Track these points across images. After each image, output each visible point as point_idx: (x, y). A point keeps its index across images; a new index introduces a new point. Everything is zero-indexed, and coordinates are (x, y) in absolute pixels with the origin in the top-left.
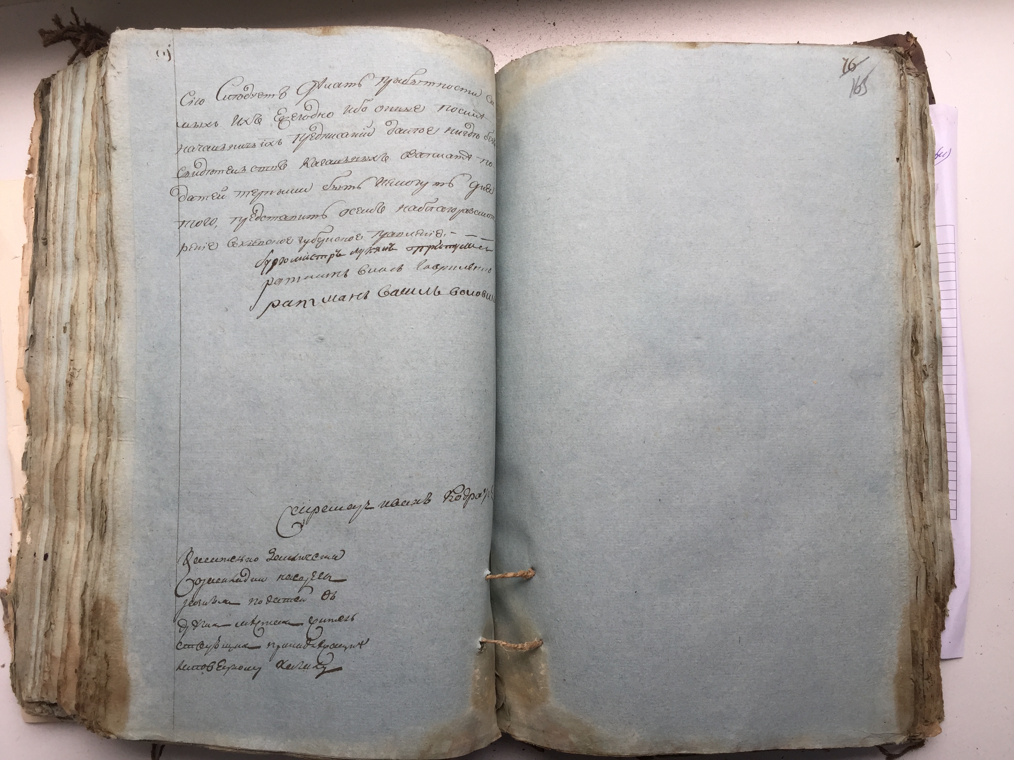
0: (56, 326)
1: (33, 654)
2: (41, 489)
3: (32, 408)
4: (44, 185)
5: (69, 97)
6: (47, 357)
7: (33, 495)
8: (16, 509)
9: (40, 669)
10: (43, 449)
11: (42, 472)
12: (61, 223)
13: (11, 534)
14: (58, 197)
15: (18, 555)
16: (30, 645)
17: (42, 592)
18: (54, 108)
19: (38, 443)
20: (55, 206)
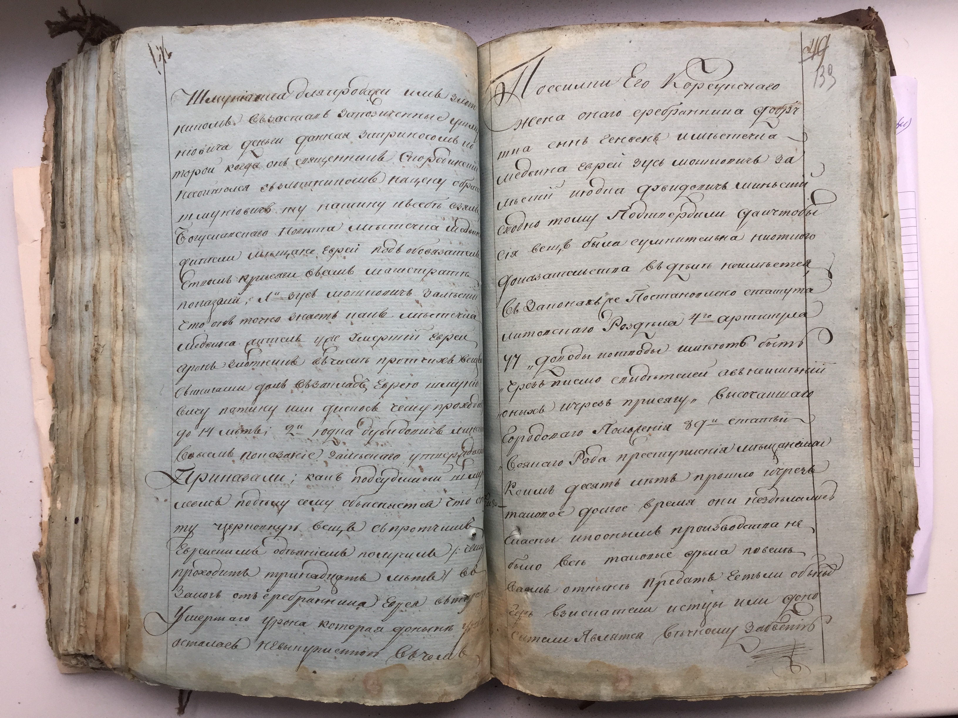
0: (78, 305)
1: (68, 610)
2: (70, 457)
3: (58, 383)
4: (59, 171)
5: (81, 83)
6: (70, 334)
7: (61, 464)
8: (45, 477)
9: (75, 624)
10: (69, 420)
11: (70, 442)
12: (79, 206)
13: (41, 501)
14: (75, 183)
15: (49, 519)
16: (64, 602)
17: (74, 553)
18: (66, 96)
19: (64, 414)
20: (72, 190)
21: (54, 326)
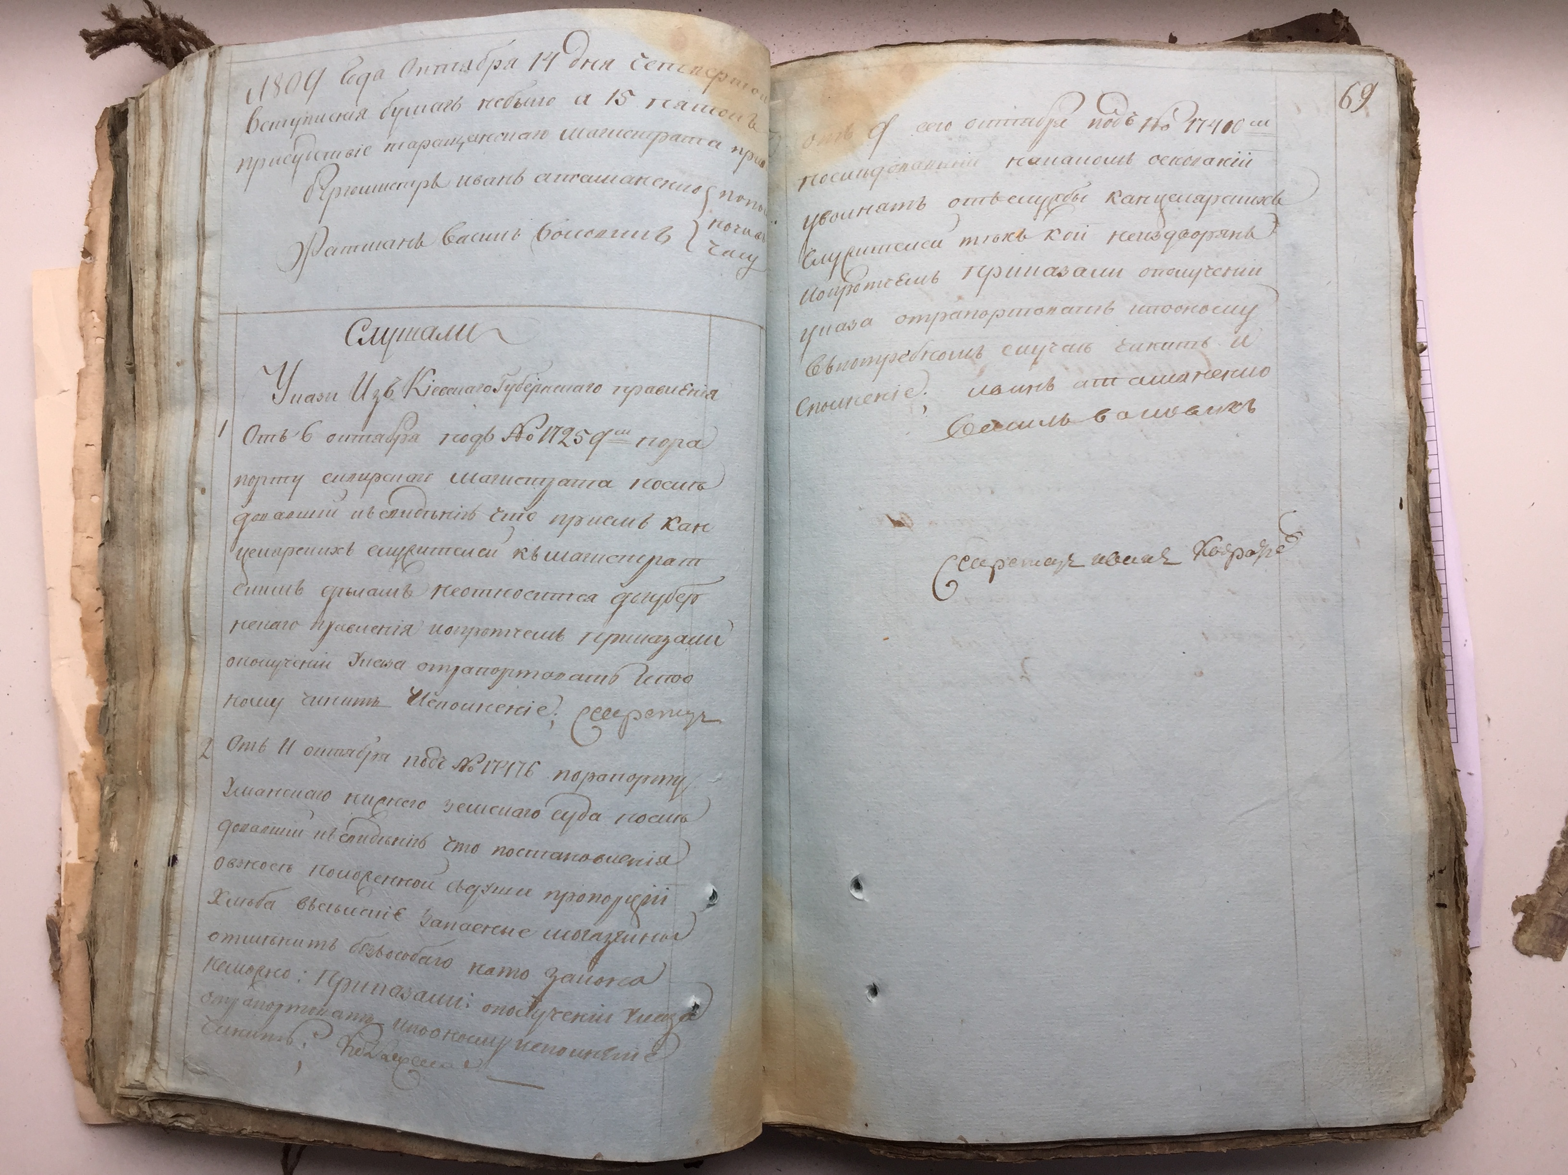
3: (117, 636)
7: (119, 775)
13: (59, 828)
15: (95, 869)
19: (127, 690)
21: (109, 541)
